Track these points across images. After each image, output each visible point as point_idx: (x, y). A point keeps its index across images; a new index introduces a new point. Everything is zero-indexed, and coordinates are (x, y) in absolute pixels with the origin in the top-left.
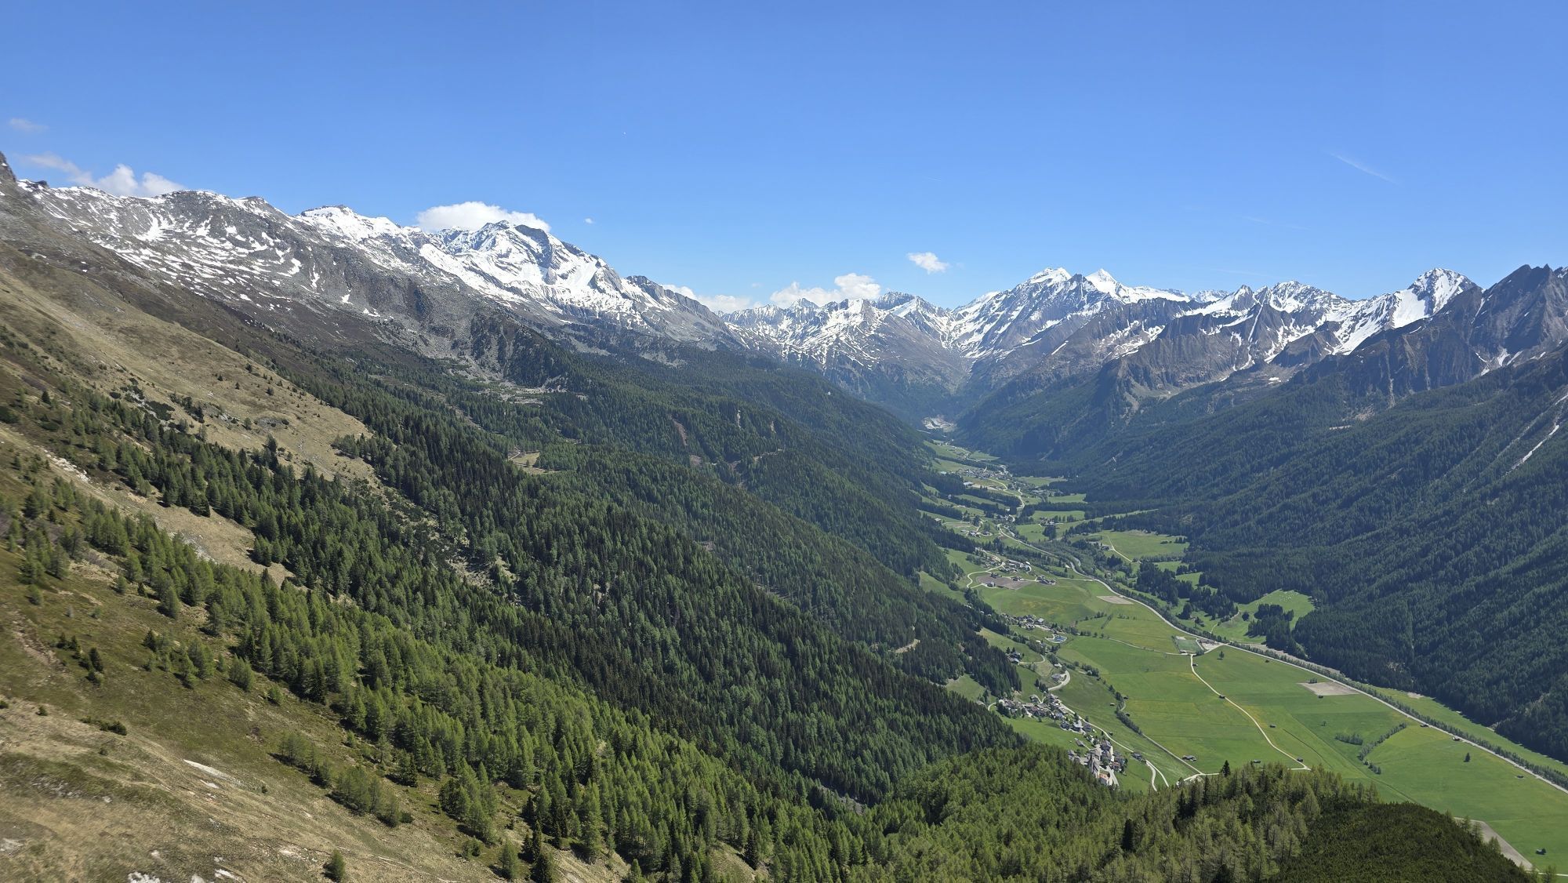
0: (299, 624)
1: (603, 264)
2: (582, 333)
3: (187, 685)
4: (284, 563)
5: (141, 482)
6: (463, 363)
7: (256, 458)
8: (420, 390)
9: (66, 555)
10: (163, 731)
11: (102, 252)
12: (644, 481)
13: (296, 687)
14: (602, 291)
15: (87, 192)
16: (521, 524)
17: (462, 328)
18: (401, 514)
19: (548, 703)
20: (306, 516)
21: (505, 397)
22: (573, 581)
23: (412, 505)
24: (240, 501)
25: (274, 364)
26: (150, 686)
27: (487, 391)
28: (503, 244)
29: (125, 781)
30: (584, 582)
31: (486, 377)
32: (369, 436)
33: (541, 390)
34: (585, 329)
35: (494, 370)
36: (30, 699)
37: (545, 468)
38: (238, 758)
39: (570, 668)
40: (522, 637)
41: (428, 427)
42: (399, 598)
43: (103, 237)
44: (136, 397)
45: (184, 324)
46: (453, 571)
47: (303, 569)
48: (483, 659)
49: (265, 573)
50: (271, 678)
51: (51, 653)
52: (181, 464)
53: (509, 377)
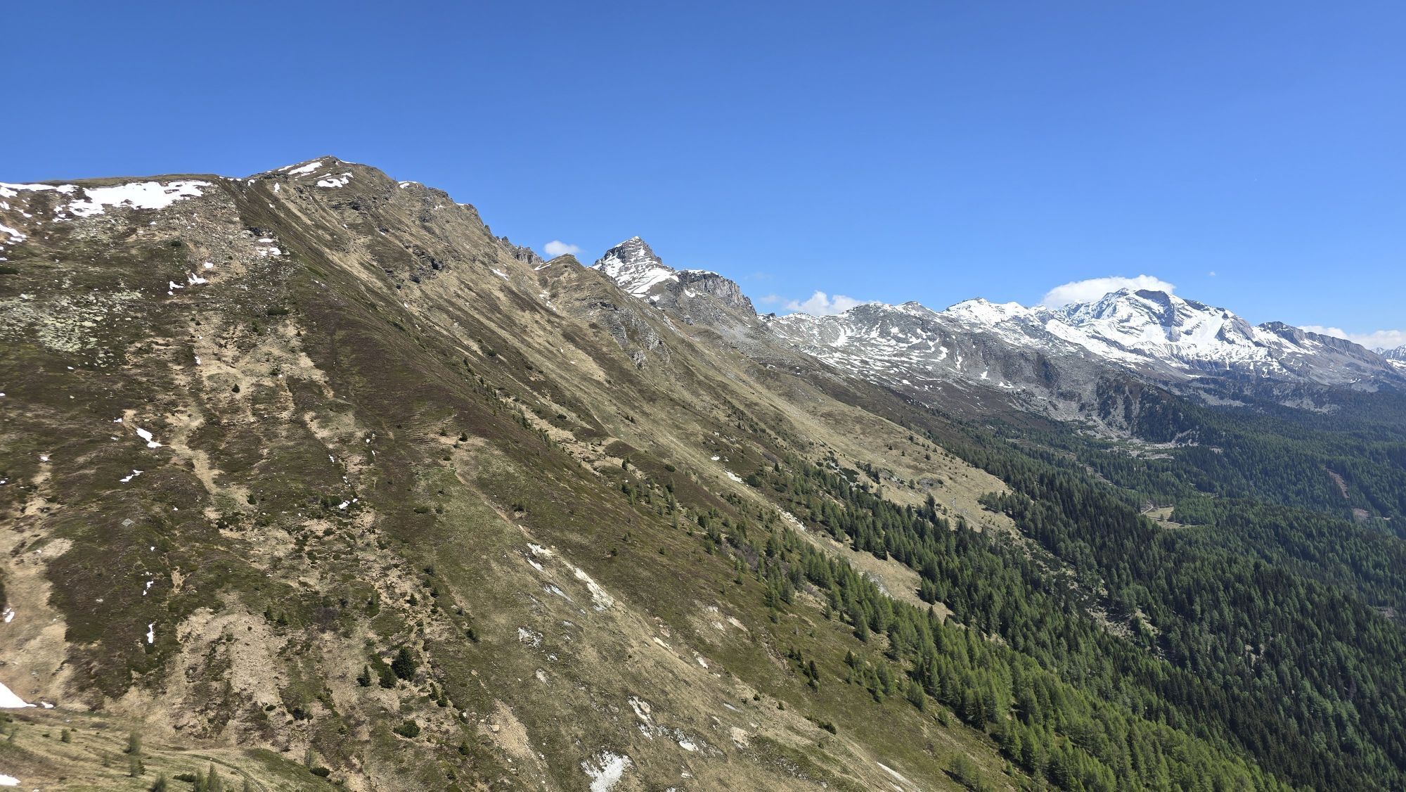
0: (960, 658)
1: (1230, 314)
2: (1212, 386)
3: (877, 699)
4: (945, 602)
5: (839, 531)
6: (1090, 423)
7: (919, 513)
8: (1052, 450)
9: (792, 586)
10: (861, 735)
11: (809, 359)
12: (1297, 537)
13: (960, 714)
14: (1232, 342)
15: (799, 316)
16: (1159, 578)
17: (1088, 391)
18: (1042, 563)
19: (1204, 765)
20: (960, 563)
21: (1135, 454)
22: (1220, 639)
23: (1051, 555)
24: (909, 548)
25: (930, 435)
26: (850, 696)
27: (1115, 449)
28: (1124, 309)
29: (836, 772)
30: (1233, 642)
31: (1114, 435)
32: (1009, 493)
33: (1171, 445)
34: (1215, 381)
35: (1121, 428)
36: (773, 695)
37: (1181, 522)
38: (918, 769)
39: (1225, 731)
40: (1169, 691)
41: (1061, 484)
42: (1044, 642)
43: (810, 347)
44: (833, 465)
45: (864, 407)
46: (1093, 620)
47: (960, 608)
48: (1130, 710)
49: (931, 609)
50: (940, 702)
51: (785, 661)
52: (865, 517)
53: (1138, 433)
